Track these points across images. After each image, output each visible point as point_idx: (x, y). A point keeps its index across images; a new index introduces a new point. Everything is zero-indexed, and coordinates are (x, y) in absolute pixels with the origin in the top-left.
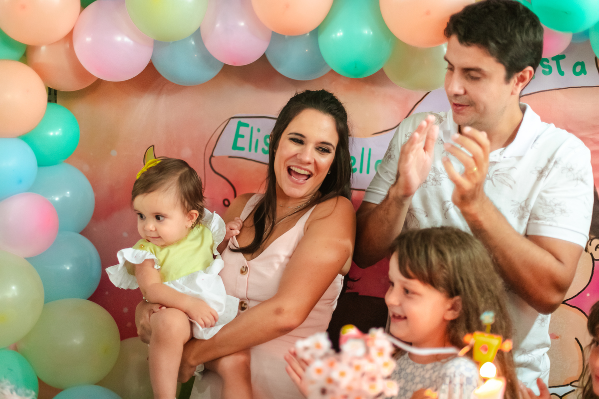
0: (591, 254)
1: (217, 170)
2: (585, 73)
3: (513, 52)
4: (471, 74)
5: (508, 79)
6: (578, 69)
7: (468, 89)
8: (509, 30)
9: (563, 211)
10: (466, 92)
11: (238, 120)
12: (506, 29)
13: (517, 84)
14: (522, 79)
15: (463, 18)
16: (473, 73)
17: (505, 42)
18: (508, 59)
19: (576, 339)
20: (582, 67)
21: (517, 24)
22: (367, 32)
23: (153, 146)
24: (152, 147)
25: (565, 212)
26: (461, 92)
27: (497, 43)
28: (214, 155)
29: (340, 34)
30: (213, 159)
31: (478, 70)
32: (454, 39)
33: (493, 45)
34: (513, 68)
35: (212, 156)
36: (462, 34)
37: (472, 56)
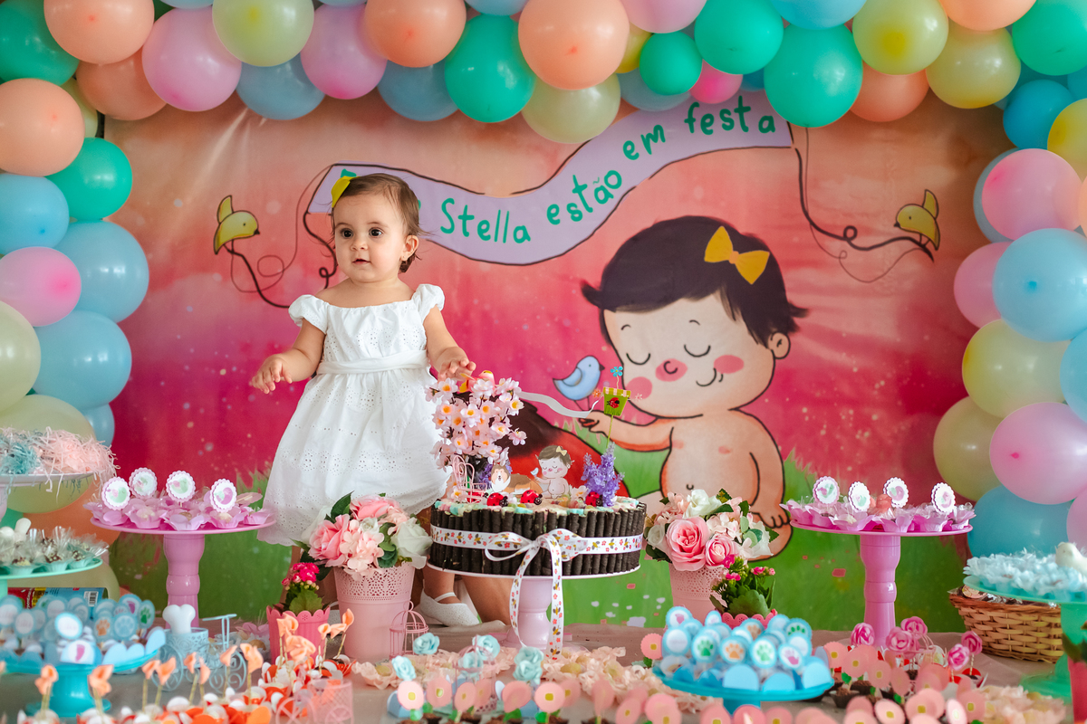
0: (772, 351)
1: (313, 231)
2: (773, 131)
6: (766, 124)
11: (342, 168)
19: (751, 454)
20: (769, 123)
23: (231, 196)
24: (229, 198)
28: (309, 211)
30: (308, 216)
35: (307, 212)
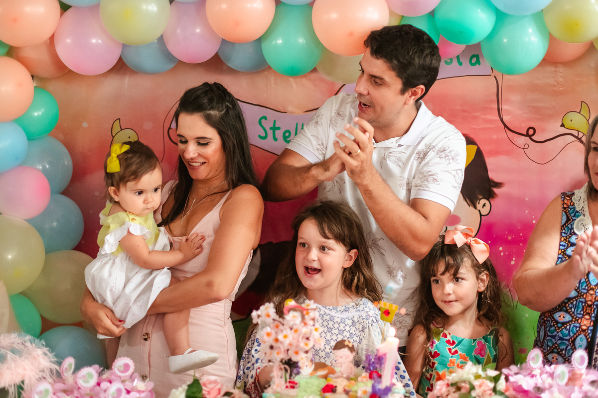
2: (479, 64)
3: (410, 71)
4: (376, 81)
5: (403, 92)
6: (474, 60)
7: (371, 92)
8: (411, 54)
9: (435, 180)
10: (369, 94)
12: (408, 53)
13: (410, 97)
14: (414, 94)
15: (378, 35)
16: (378, 80)
17: (405, 62)
18: (406, 75)
20: (477, 59)
21: (418, 50)
22: (301, 41)
24: (118, 120)
25: (436, 181)
26: (365, 92)
27: (399, 61)
29: (280, 41)
30: (170, 131)
31: (381, 79)
32: (368, 50)
33: (395, 62)
34: (408, 84)
35: (170, 128)
36: (375, 48)
37: (379, 67)
